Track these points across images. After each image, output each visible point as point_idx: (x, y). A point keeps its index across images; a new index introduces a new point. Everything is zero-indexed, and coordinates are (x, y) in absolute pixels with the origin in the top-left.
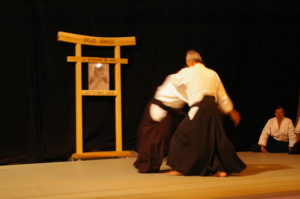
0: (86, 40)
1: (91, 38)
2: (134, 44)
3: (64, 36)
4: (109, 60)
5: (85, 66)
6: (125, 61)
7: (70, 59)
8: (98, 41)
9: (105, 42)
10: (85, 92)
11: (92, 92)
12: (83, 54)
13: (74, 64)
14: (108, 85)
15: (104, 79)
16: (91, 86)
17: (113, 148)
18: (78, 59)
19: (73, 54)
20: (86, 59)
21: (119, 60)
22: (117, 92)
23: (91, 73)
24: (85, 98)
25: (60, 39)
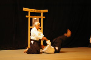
0: (32, 11)
1: (33, 10)
2: (47, 12)
3: (25, 9)
4: (39, 17)
5: (31, 19)
6: (44, 17)
7: (27, 17)
8: (36, 11)
9: (38, 11)
12: (31, 15)
13: (28, 18)
19: (28, 15)
20: (32, 17)
21: (42, 17)
22: (42, 27)
23: (33, 21)
25: (24, 10)
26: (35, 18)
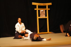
0: (39, 4)
1: (40, 4)
2: (51, 5)
4: (45, 9)
5: (39, 11)
6: (49, 9)
7: (35, 9)
8: (42, 4)
9: (44, 4)
10: (39, 18)
11: (41, 17)
13: (36, 10)
14: (45, 15)
15: (44, 14)
16: (41, 16)
17: (47, 31)
18: (37, 9)
20: (39, 9)
21: (47, 9)
22: (47, 17)
23: (41, 13)
24: (39, 19)
25: (33, 4)
26: (42, 10)
